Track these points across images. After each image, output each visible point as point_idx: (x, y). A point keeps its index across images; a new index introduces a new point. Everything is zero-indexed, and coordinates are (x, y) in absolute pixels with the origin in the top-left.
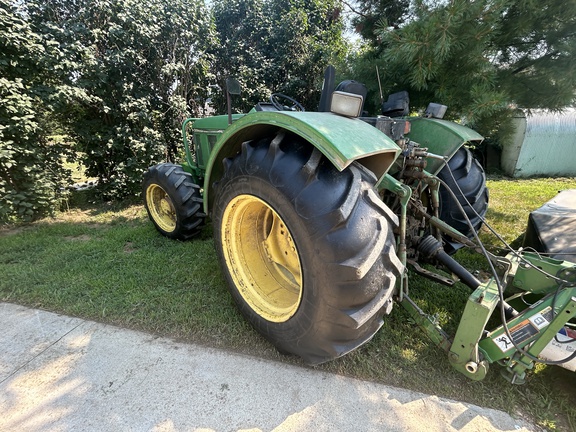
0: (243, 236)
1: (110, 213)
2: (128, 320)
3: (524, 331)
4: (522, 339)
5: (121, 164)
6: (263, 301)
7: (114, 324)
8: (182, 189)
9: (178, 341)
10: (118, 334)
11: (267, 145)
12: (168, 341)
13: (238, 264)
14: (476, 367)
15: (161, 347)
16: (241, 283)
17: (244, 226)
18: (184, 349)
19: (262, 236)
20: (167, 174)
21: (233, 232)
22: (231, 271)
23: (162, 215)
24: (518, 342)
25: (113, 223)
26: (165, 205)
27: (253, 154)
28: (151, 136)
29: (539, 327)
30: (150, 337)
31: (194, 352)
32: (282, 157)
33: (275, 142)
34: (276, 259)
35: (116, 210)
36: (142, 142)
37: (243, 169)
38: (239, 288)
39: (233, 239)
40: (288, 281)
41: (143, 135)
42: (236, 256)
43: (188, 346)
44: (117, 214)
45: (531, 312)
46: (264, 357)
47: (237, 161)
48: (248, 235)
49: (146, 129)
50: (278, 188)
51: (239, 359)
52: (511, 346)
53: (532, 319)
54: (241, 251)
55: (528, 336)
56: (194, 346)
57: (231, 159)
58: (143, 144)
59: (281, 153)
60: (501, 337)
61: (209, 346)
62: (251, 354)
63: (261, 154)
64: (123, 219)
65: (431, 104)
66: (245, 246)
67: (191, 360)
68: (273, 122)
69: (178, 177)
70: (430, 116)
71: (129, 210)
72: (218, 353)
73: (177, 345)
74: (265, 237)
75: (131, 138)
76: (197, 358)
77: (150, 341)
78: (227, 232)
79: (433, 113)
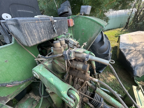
79: (84, 12)
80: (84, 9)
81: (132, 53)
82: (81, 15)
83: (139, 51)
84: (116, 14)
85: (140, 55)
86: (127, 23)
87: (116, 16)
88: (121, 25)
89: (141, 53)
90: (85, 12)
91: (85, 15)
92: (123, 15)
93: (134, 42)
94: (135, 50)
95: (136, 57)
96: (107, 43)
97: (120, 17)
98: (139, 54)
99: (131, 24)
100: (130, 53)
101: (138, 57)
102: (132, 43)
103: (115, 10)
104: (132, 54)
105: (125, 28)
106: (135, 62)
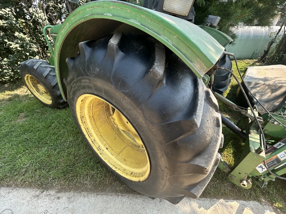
0: (95, 117)
1: (7, 92)
2: (19, 181)
3: (273, 162)
4: (272, 166)
5: (5, 59)
6: (116, 160)
7: (8, 186)
8: (49, 77)
9: (59, 191)
10: (11, 195)
11: (105, 45)
12: (52, 192)
13: (95, 136)
14: (246, 184)
15: (47, 200)
16: (99, 149)
17: (95, 110)
18: (64, 198)
19: (110, 113)
20: (35, 67)
21: (87, 116)
22: (90, 142)
23: (42, 94)
24: (269, 167)
25: (10, 100)
26: (41, 88)
27: (92, 54)
28: (22, 39)
29: (282, 159)
30: (38, 193)
31: (72, 199)
32: (123, 58)
33: (114, 42)
34: (121, 128)
35: (12, 90)
36: (17, 43)
37: (84, 70)
38: (98, 152)
39: (88, 121)
40: (131, 140)
41: (16, 38)
42: (92, 131)
43: (67, 194)
44: (12, 93)
45: (278, 151)
46: (121, 192)
47: (77, 62)
48: (99, 115)
49: (17, 34)
50: (123, 93)
51: (105, 197)
52: (266, 169)
53: (278, 155)
54: (96, 127)
55: (275, 164)
56: (72, 193)
57: (73, 58)
58: (18, 45)
59: (121, 54)
60: (259, 165)
61: (83, 191)
62: (113, 192)
63: (100, 54)
64: (17, 96)
65: (210, 16)
66: (98, 123)
67: (71, 206)
68: (109, 16)
69: (44, 69)
70: (209, 24)
71: (21, 89)
72: (90, 195)
73: (59, 195)
74: (112, 113)
75: (6, 40)
76: (74, 204)
77: (38, 196)
78: (82, 117)
79: (211, 23)
80: (212, 19)
81: (258, 87)
82: (207, 25)
83: (269, 85)
84: (250, 32)
85: (269, 90)
86: (266, 52)
87: (248, 37)
88: (253, 54)
89: (270, 88)
90: (213, 23)
91: (211, 26)
92: (262, 36)
93: (267, 76)
94: (264, 84)
95: (262, 92)
96: (229, 63)
97: (256, 38)
98: (267, 89)
99: (272, 55)
100: (256, 88)
101: (265, 92)
102: (262, 77)
103: (248, 25)
104: (258, 89)
105: (261, 59)
106: (259, 97)
